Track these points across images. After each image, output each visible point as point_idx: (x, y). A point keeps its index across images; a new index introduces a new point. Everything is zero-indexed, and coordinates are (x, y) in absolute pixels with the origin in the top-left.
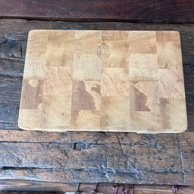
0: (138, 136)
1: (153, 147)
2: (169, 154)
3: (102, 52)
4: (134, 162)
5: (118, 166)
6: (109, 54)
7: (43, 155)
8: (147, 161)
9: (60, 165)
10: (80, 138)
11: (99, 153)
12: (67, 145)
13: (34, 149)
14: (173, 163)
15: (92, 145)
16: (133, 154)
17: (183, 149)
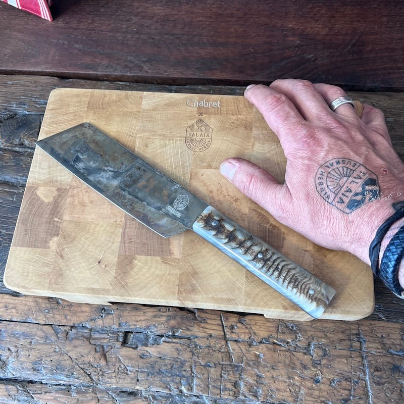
0: (269, 324)
1: (301, 351)
2: (337, 371)
3: (195, 137)
4: (254, 384)
5: (219, 392)
6: (209, 141)
7: (54, 354)
8: (287, 384)
9: (88, 378)
10: (137, 321)
11: (177, 356)
12: (108, 335)
13: (37, 338)
14: (347, 392)
15: (163, 338)
16: (254, 364)
17: (373, 362)
